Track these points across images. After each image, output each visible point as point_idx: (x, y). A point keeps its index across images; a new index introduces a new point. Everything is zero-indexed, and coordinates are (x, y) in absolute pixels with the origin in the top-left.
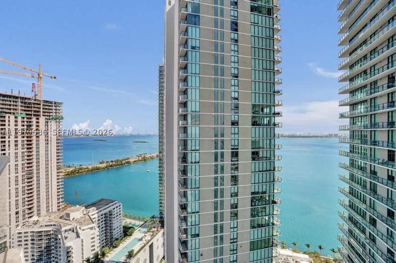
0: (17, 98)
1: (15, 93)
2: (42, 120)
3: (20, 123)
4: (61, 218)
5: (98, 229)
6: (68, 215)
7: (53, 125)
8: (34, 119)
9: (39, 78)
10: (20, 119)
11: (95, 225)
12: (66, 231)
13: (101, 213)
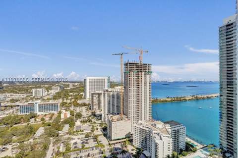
0: (134, 64)
1: (133, 62)
2: (143, 73)
3: (135, 76)
4: (152, 125)
5: (171, 139)
6: (155, 125)
7: (148, 76)
8: (140, 74)
9: (141, 53)
10: (135, 74)
11: (170, 136)
12: (155, 133)
13: (173, 129)
